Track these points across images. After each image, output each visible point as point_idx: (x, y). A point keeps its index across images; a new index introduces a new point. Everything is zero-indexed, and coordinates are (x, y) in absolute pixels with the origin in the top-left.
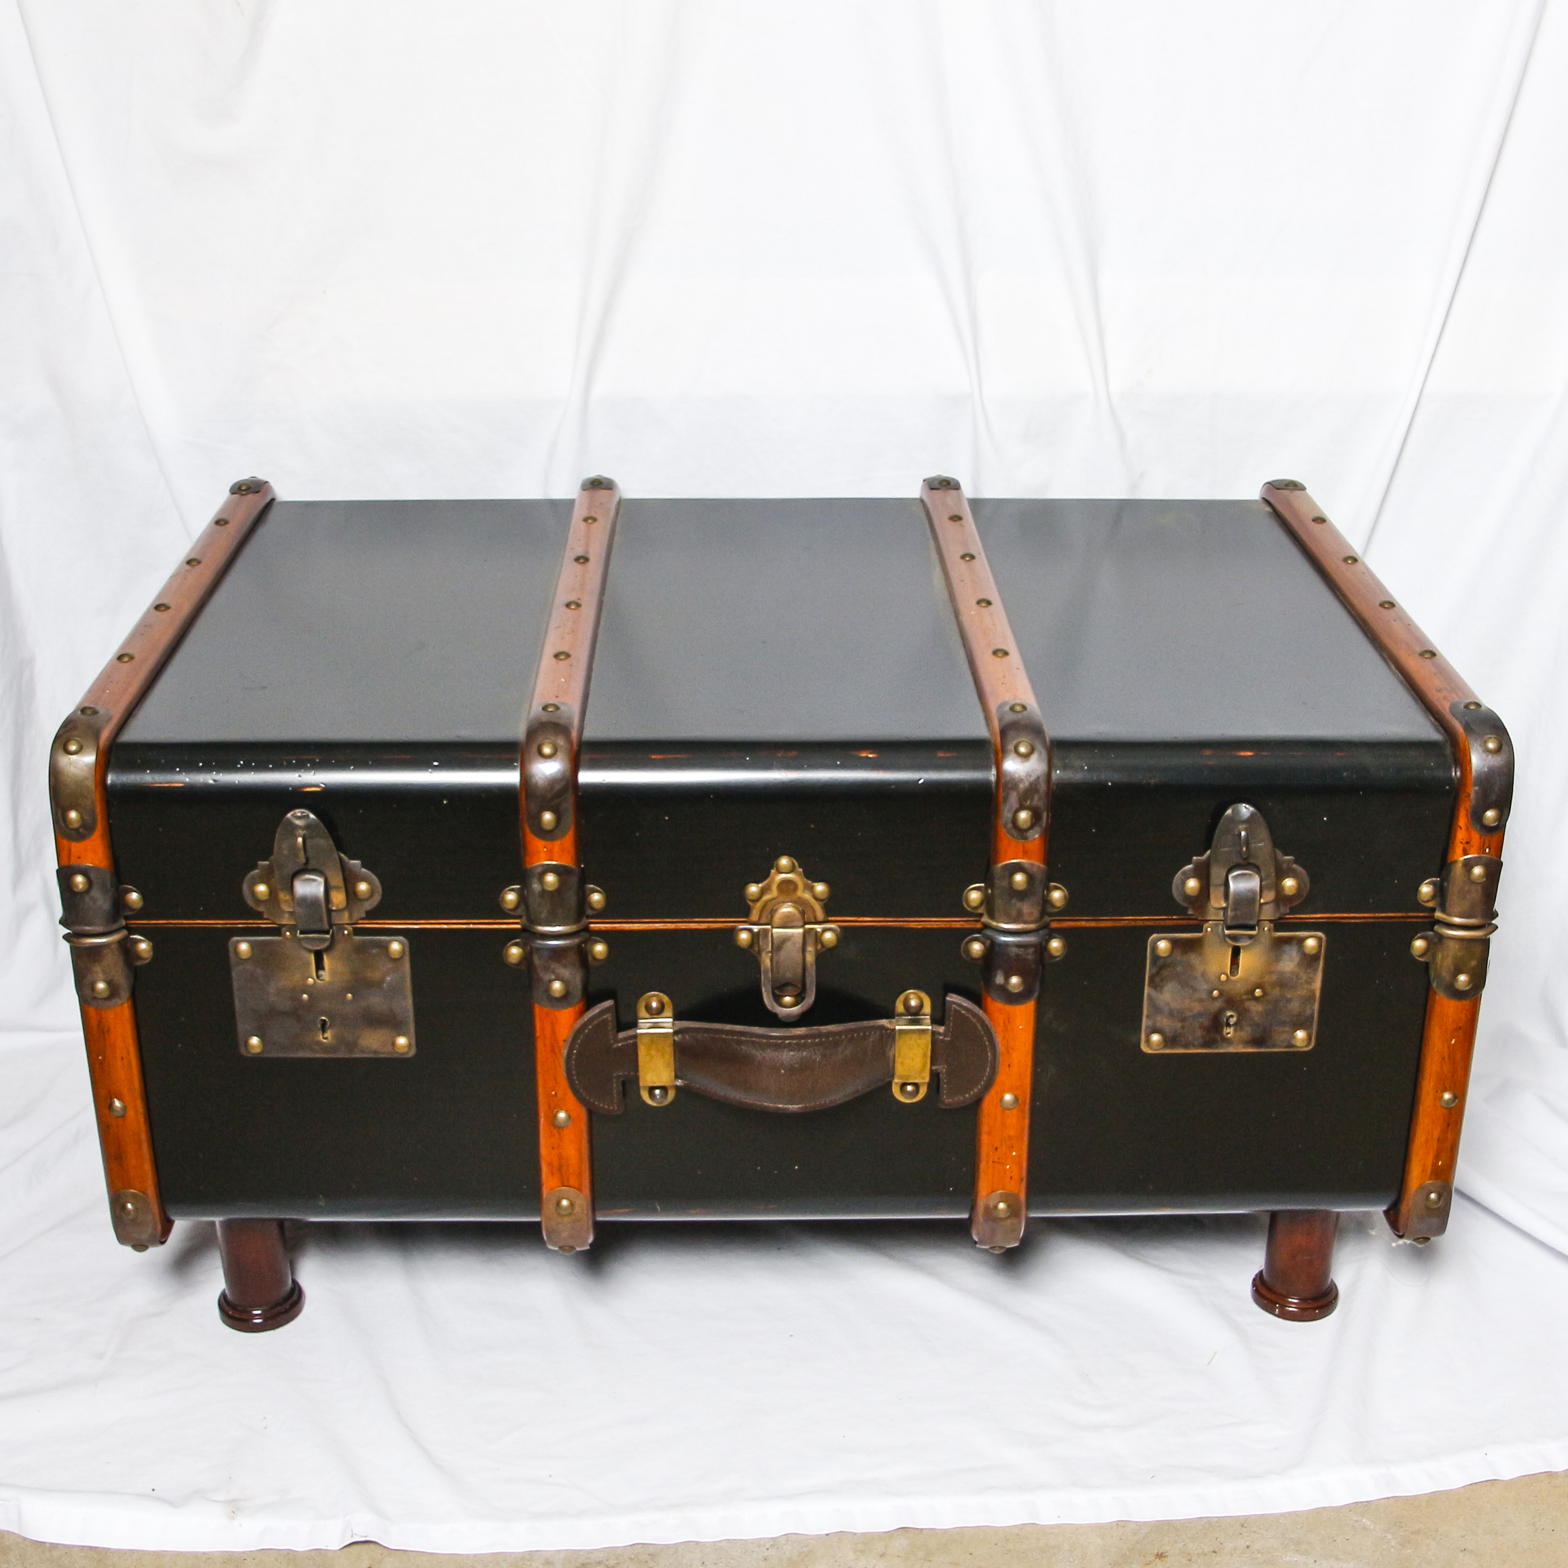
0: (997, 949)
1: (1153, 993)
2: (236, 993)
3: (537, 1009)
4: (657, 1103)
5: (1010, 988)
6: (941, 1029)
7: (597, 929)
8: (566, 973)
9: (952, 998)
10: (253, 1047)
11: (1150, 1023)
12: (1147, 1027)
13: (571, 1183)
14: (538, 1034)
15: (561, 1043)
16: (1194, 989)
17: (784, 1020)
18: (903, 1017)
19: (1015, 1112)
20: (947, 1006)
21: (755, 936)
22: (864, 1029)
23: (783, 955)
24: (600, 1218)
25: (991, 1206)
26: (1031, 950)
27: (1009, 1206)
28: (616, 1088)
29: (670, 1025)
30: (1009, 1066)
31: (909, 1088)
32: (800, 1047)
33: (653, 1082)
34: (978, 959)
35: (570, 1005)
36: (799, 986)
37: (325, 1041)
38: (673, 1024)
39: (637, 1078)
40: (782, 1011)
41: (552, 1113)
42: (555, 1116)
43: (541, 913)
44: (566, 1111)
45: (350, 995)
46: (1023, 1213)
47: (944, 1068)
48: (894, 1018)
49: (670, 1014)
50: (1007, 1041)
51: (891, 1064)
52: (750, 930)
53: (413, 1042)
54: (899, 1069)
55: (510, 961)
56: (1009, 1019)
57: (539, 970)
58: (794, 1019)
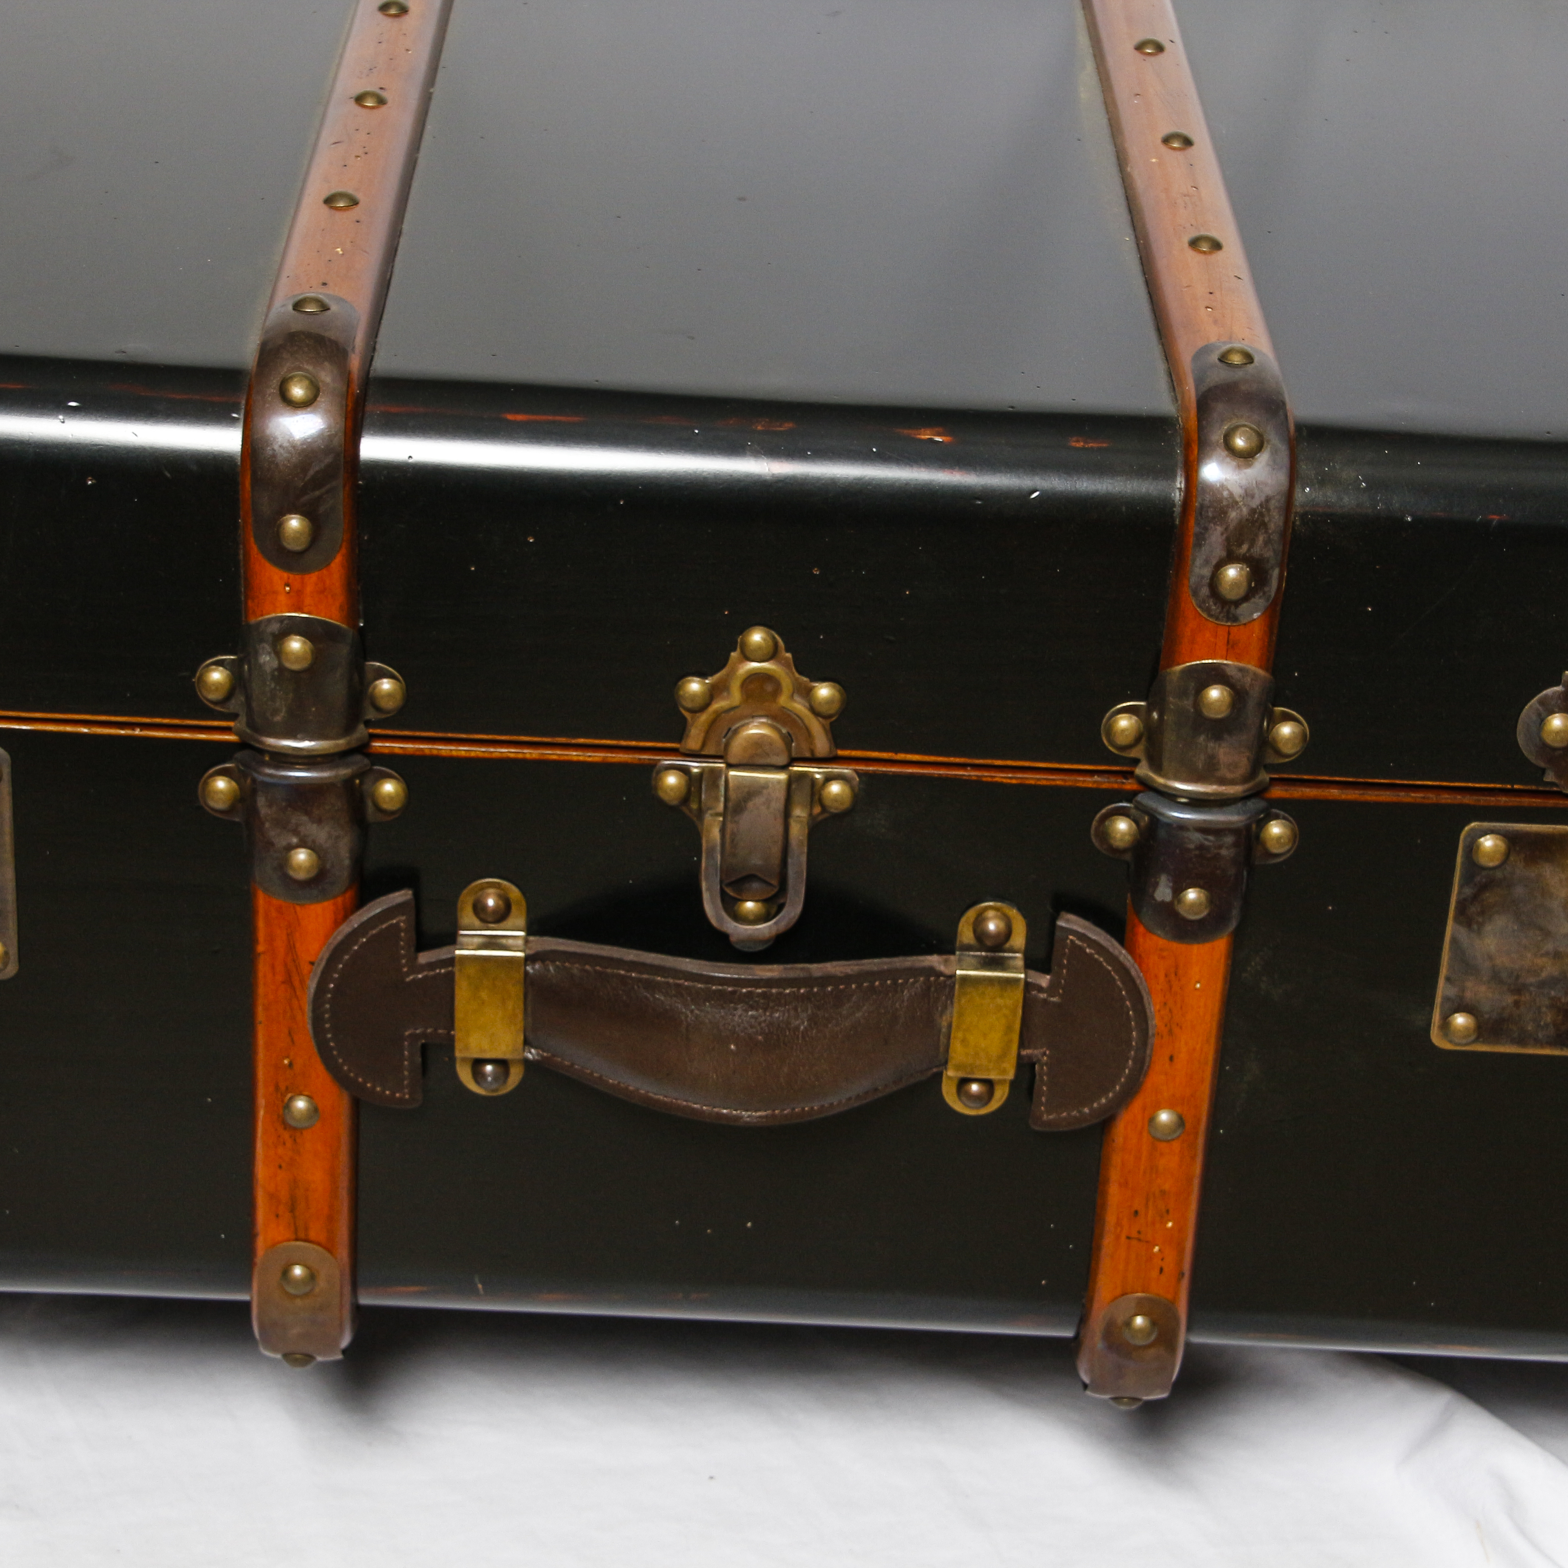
0: (1162, 833)
1: (1463, 934)
3: (261, 900)
4: (486, 1089)
5: (1182, 910)
6: (1044, 980)
7: (386, 751)
8: (321, 834)
9: (1069, 922)
11: (1452, 992)
12: (1446, 999)
13: (312, 1235)
14: (261, 948)
15: (305, 968)
17: (738, 946)
18: (972, 953)
19: (1176, 1145)
20: (1058, 934)
21: (693, 782)
22: (893, 973)
23: (745, 820)
24: (365, 1300)
25: (1120, 1320)
26: (1229, 839)
27: (1154, 1323)
28: (409, 1056)
29: (520, 942)
30: (1171, 1058)
31: (975, 1087)
32: (768, 1002)
33: (482, 1051)
34: (1124, 851)
35: (324, 895)
36: (774, 882)
38: (526, 942)
39: (449, 1044)
40: (737, 930)
41: (283, 1101)
42: (288, 1106)
43: (276, 712)
44: (310, 1098)
46: (1182, 1337)
47: (1044, 1054)
48: (953, 953)
49: (521, 921)
50: (1170, 1011)
51: (943, 1040)
52: (685, 770)
53: (14, 951)
54: (958, 1052)
55: (212, 804)
56: (1176, 972)
57: (267, 825)
58: (761, 948)
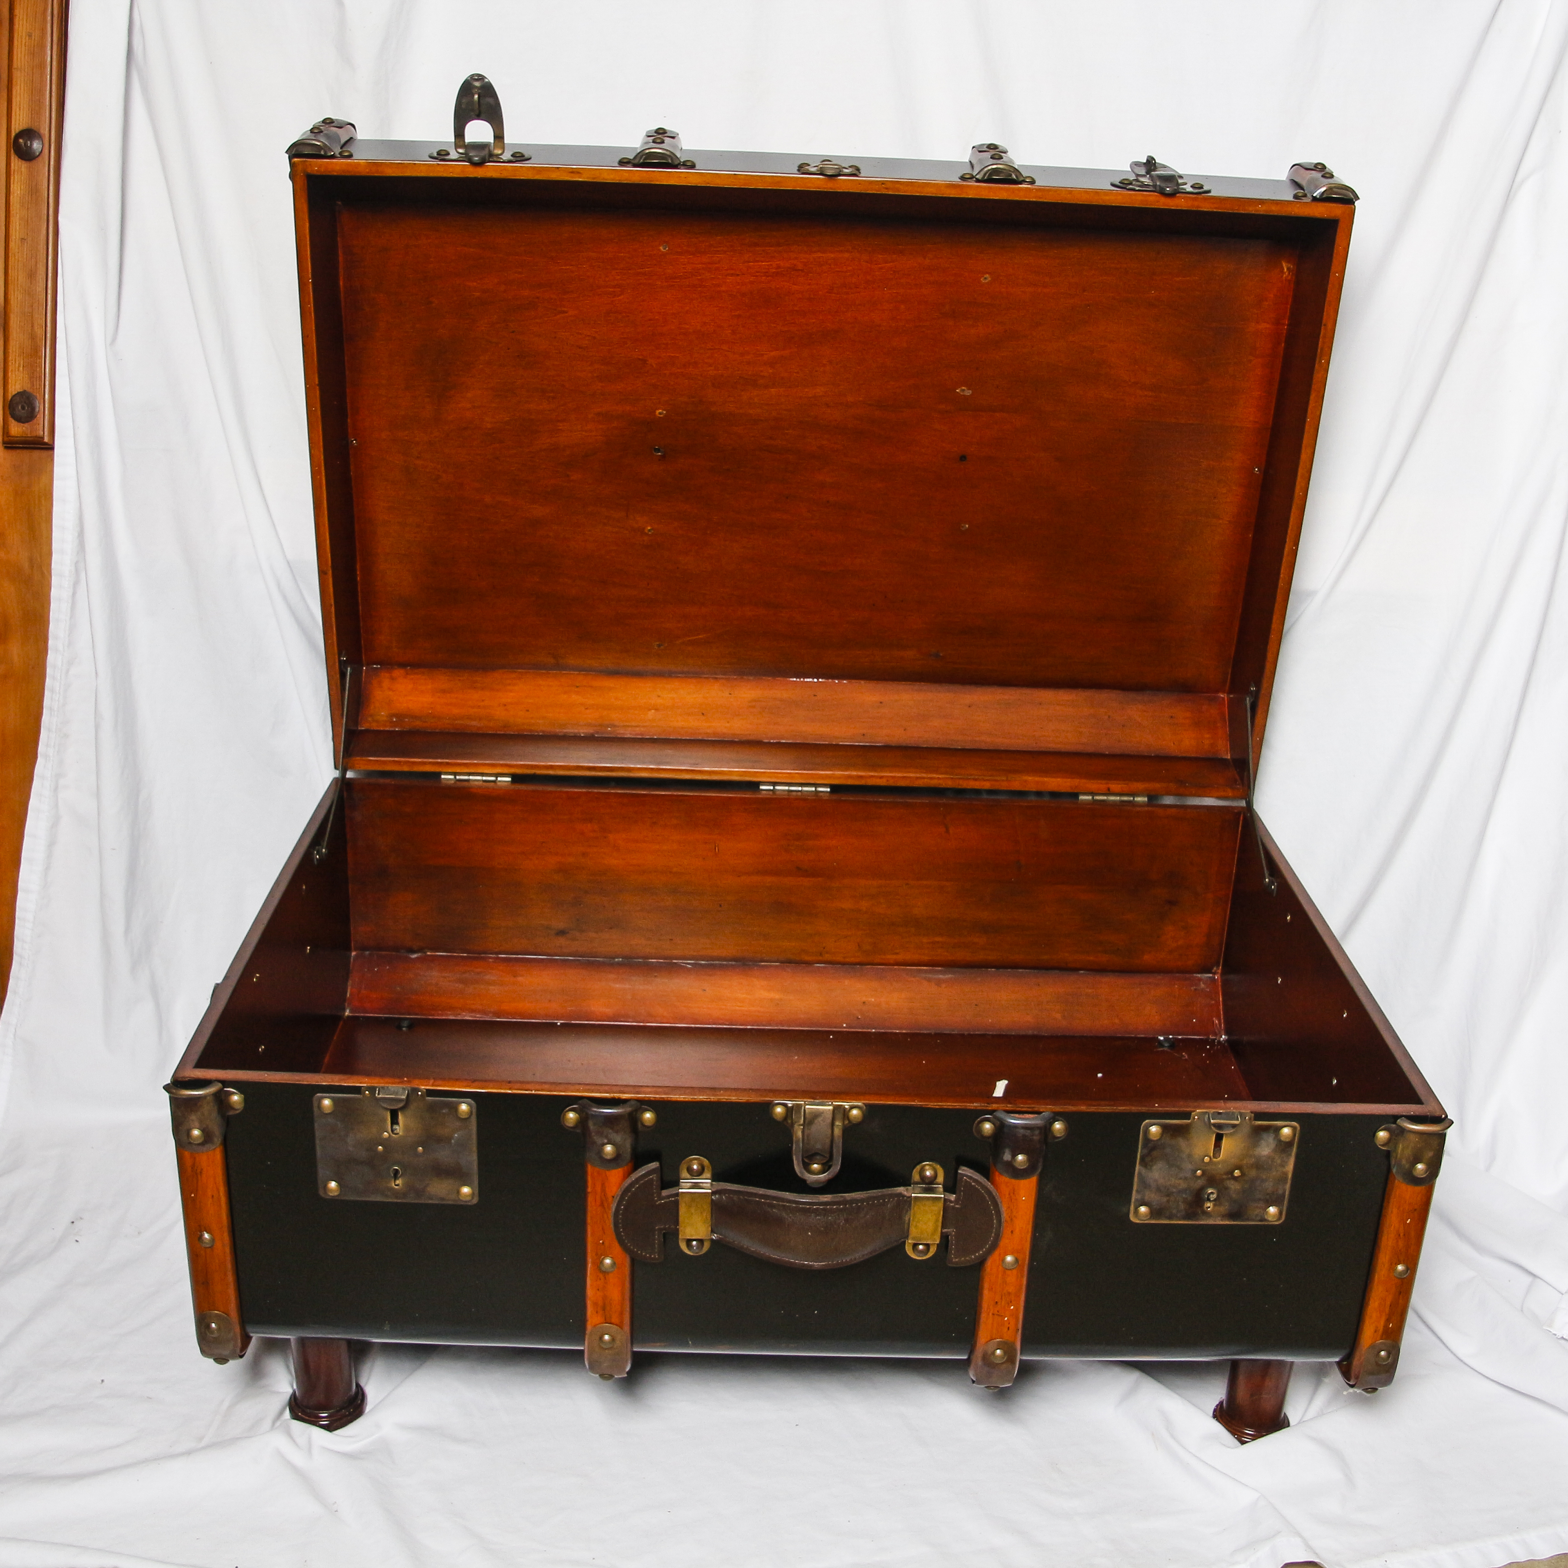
0: (1006, 1130)
1: (1144, 1171)
2: (317, 1142)
3: (589, 1168)
4: (693, 1253)
5: (1017, 1165)
6: (953, 1197)
7: (647, 1099)
8: (618, 1138)
9: (964, 1171)
10: (332, 1191)
11: (1139, 1197)
12: (1136, 1200)
13: (613, 1321)
14: (589, 1190)
15: (610, 1199)
16: (1180, 1169)
17: (810, 1185)
18: (919, 1186)
19: (1015, 1272)
20: (959, 1176)
21: (789, 1111)
22: (883, 1197)
23: (814, 1128)
24: (635, 1350)
25: (990, 1352)
26: (1037, 1132)
27: (1005, 1353)
28: (657, 1238)
29: (709, 1185)
30: (1012, 1232)
31: (921, 1247)
32: (826, 1212)
33: (691, 1236)
34: (988, 1137)
35: (618, 1166)
36: (828, 1156)
37: (396, 1187)
38: (712, 1185)
39: (676, 1233)
40: (811, 1178)
41: (600, 1259)
42: (602, 1262)
44: (612, 1258)
45: (421, 1148)
46: (1019, 1357)
47: (953, 1231)
48: (910, 1186)
49: (709, 1175)
50: (1011, 1210)
51: (906, 1226)
52: (785, 1105)
53: (477, 1192)
54: (913, 1231)
55: (567, 1124)
56: (1014, 1191)
57: (593, 1134)
58: (821, 1185)
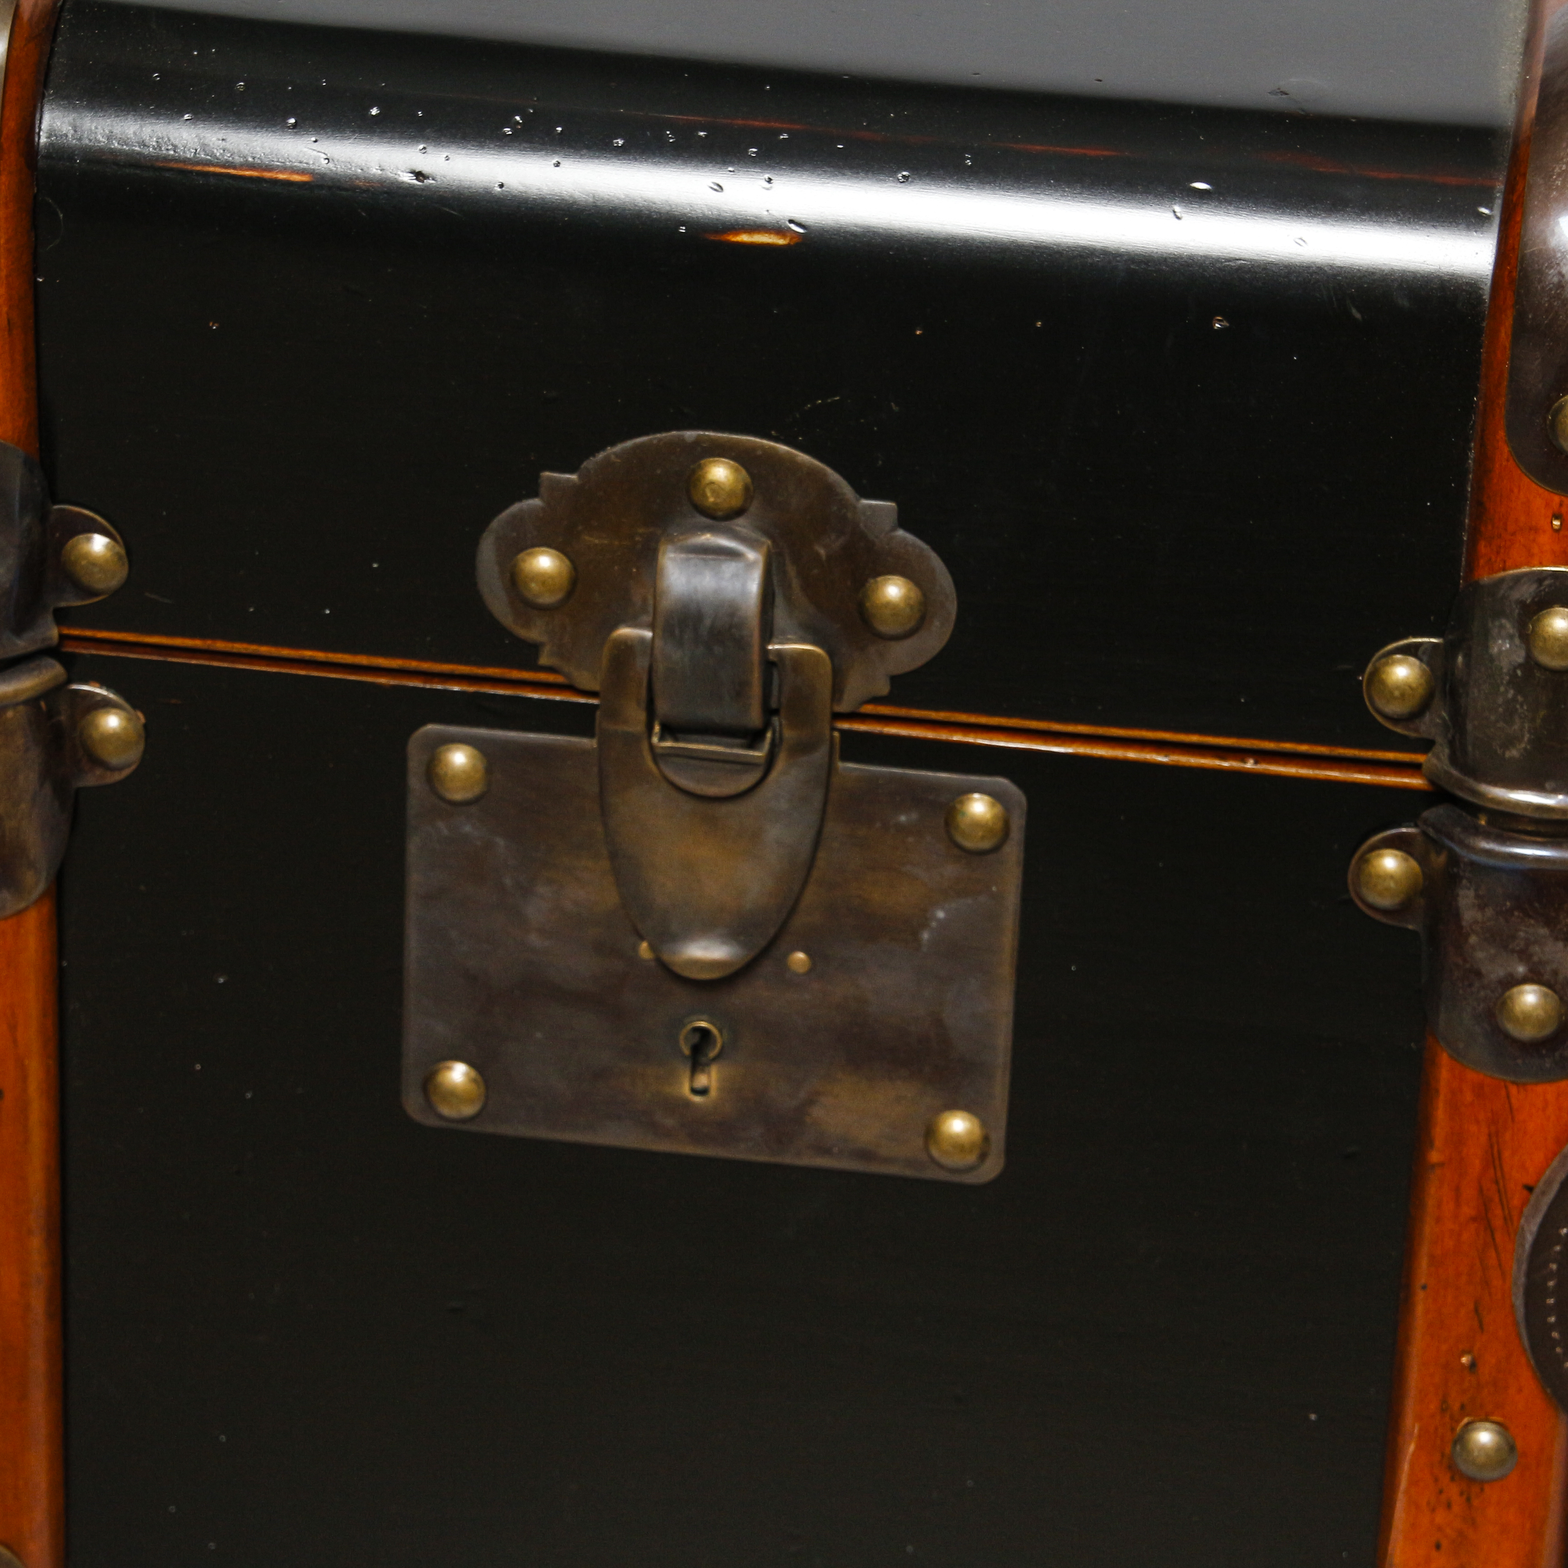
2: (413, 908)
3: (1445, 1072)
10: (451, 1095)
15: (1518, 1197)
37: (697, 1099)
41: (1453, 1430)
42: (1461, 1439)
43: (1510, 742)
44: (1503, 1428)
45: (800, 956)
53: (999, 1137)
55: (1373, 898)
57: (1473, 939)
